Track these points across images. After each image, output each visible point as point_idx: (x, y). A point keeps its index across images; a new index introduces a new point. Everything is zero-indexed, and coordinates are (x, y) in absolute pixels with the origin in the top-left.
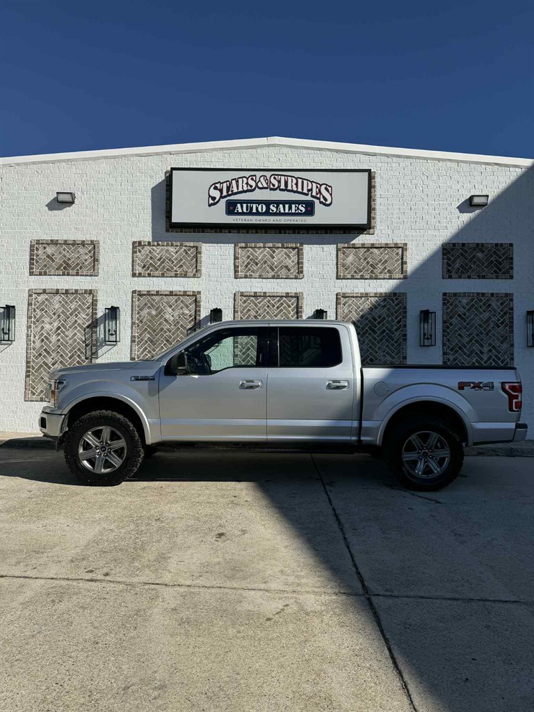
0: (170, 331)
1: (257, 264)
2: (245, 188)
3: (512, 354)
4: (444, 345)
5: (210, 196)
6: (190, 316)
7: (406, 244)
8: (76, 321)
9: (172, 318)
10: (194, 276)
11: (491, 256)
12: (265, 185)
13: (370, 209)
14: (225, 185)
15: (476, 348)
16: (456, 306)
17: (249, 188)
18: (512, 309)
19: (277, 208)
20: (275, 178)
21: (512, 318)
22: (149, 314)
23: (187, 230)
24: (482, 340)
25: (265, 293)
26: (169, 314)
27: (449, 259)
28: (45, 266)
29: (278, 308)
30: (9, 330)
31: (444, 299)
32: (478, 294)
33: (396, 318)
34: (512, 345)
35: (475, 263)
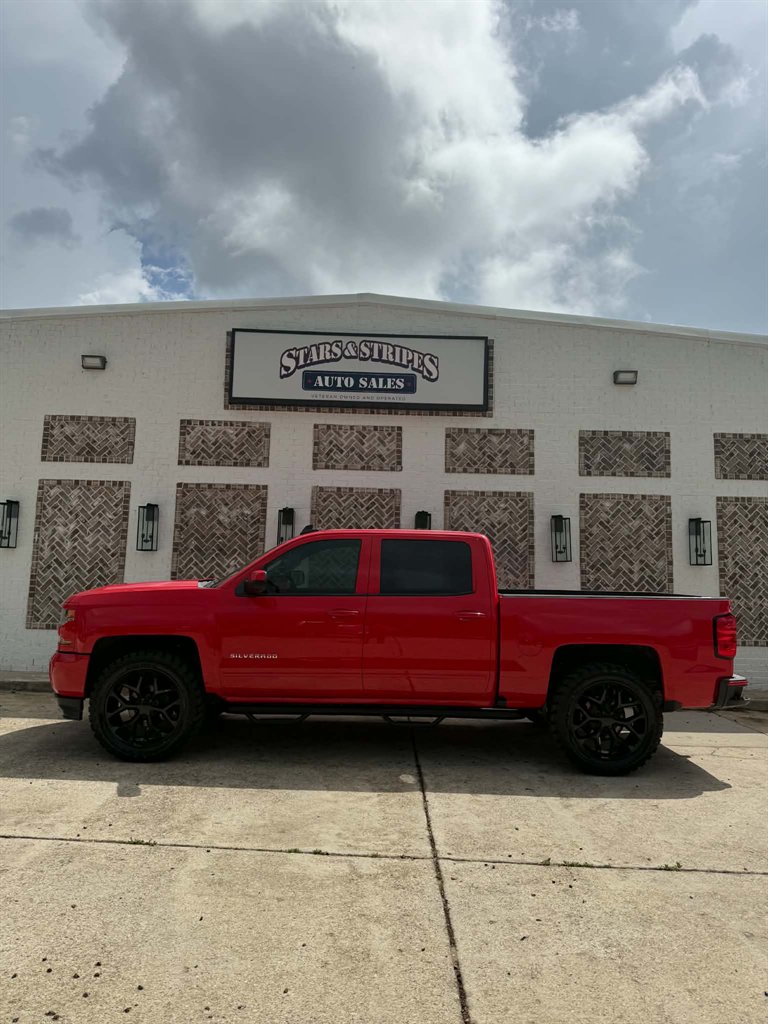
0: (224, 537)
1: (342, 452)
2: (328, 357)
3: (671, 574)
4: (582, 560)
5: (282, 365)
6: (252, 517)
7: (532, 431)
8: (99, 523)
9: (227, 520)
10: (260, 465)
11: (642, 448)
12: (354, 354)
13: (488, 386)
14: (302, 352)
15: (624, 565)
16: (597, 511)
17: (333, 357)
18: (669, 516)
19: (368, 382)
20: (366, 345)
21: (670, 528)
22: (198, 513)
23: (252, 407)
24: (631, 555)
25: (351, 489)
26: (224, 515)
27: (587, 451)
28: (62, 449)
29: (368, 509)
30: (9, 533)
31: (582, 502)
32: (625, 496)
33: (521, 524)
34: (671, 563)
35: (621, 456)
